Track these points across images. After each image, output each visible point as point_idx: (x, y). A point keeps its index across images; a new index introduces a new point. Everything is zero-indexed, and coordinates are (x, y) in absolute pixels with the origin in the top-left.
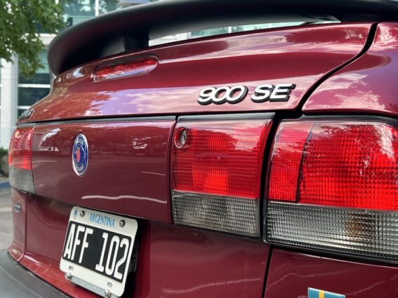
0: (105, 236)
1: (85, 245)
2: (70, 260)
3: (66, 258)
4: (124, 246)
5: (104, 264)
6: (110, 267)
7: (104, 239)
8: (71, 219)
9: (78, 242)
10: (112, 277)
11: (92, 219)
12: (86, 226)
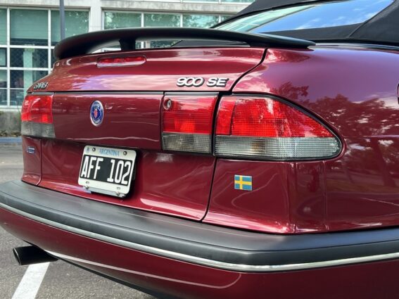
0: (113, 161)
1: (98, 168)
2: (86, 178)
3: (83, 177)
4: (128, 166)
5: (113, 177)
6: (118, 178)
7: (112, 164)
8: (85, 153)
9: (91, 167)
10: (120, 184)
11: (102, 152)
12: (97, 157)
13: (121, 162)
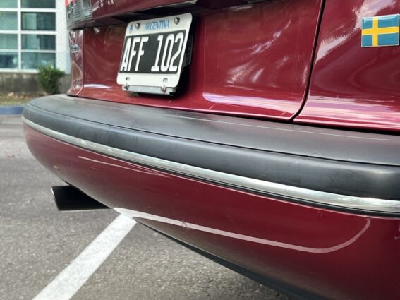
0: (161, 38)
1: (141, 53)
2: (127, 72)
3: (123, 72)
4: (179, 40)
5: (159, 64)
6: (165, 64)
7: (159, 42)
8: (127, 34)
9: (134, 53)
10: (168, 72)
11: (147, 28)
12: (141, 36)
13: (171, 37)
